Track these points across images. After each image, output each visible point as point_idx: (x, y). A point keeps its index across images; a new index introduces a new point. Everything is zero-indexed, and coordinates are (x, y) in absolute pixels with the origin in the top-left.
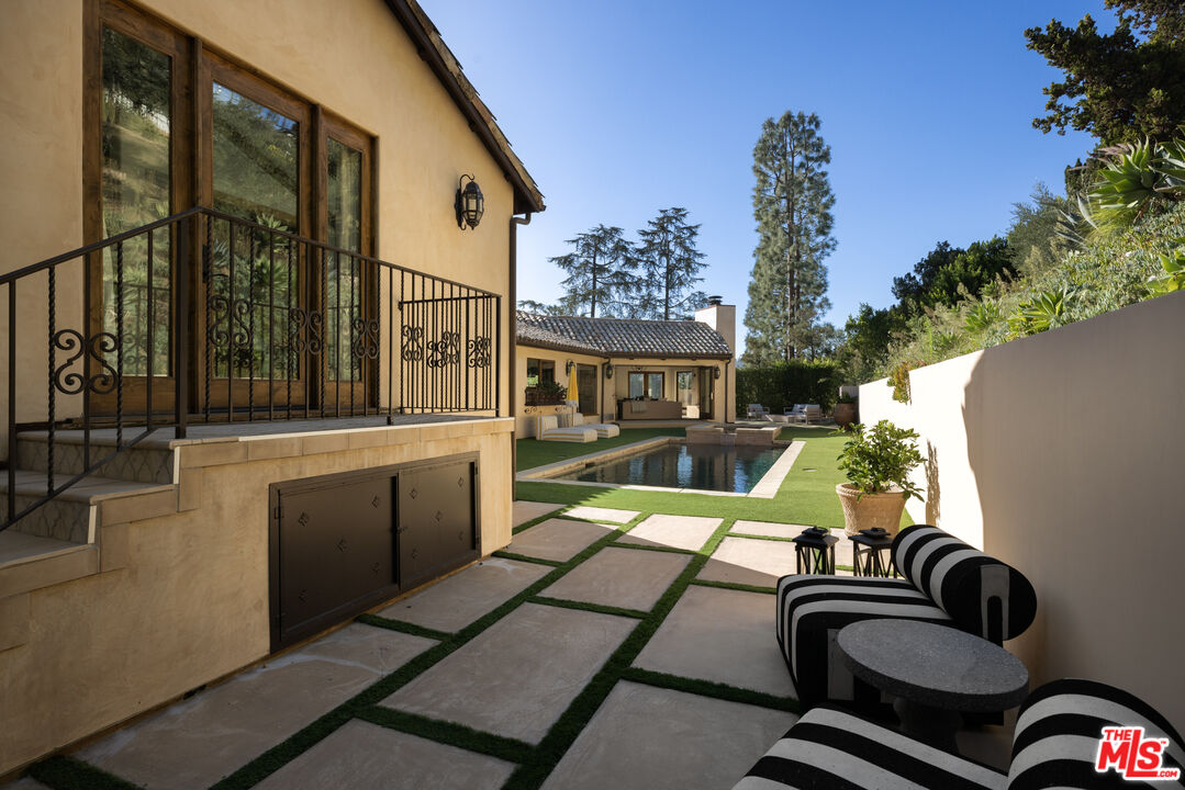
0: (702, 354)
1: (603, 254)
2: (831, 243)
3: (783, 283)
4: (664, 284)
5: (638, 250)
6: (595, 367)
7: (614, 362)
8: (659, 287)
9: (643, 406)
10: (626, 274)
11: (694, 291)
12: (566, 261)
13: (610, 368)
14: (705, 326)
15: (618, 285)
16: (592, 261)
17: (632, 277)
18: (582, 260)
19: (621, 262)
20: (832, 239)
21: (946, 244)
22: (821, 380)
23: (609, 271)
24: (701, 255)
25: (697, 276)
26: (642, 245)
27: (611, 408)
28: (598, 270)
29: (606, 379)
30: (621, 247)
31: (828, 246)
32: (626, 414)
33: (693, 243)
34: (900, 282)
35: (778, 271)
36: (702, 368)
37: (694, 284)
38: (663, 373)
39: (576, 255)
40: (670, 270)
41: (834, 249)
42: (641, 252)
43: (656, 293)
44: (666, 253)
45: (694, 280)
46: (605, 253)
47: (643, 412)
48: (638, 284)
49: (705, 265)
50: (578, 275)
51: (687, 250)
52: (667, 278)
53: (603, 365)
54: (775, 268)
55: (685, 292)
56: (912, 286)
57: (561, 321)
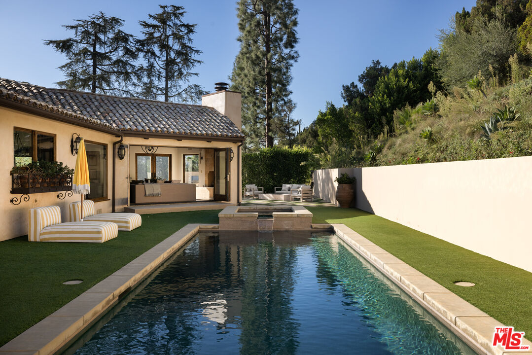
0: (217, 135)
1: (103, 43)
2: (295, 55)
3: (263, 82)
4: (164, 74)
5: (138, 41)
6: (105, 147)
7: (127, 141)
8: (159, 77)
9: (156, 188)
10: (125, 64)
11: (190, 84)
12: (65, 46)
13: (122, 147)
14: (212, 111)
15: (119, 73)
16: (91, 49)
17: (133, 67)
18: (82, 46)
19: (121, 52)
20: (296, 52)
21: (378, 63)
22: (302, 163)
23: (110, 59)
24: (197, 52)
25: (193, 71)
26: (143, 37)
27: (123, 191)
28: (98, 57)
29: (117, 160)
30: (121, 38)
31: (293, 58)
32: (139, 198)
33: (190, 40)
34: (347, 89)
35: (260, 73)
36: (217, 150)
37: (189, 78)
38: (170, 156)
39: (76, 41)
40: (170, 63)
41: (296, 61)
42: (141, 43)
43: (156, 83)
44: (165, 47)
45: (190, 74)
46: (105, 43)
47: (158, 195)
48: (139, 72)
49: (199, 62)
50: (78, 61)
51: (184, 46)
52: (166, 69)
53: (114, 144)
54: (257, 69)
55: (183, 84)
56: (354, 92)
57: (62, 95)
